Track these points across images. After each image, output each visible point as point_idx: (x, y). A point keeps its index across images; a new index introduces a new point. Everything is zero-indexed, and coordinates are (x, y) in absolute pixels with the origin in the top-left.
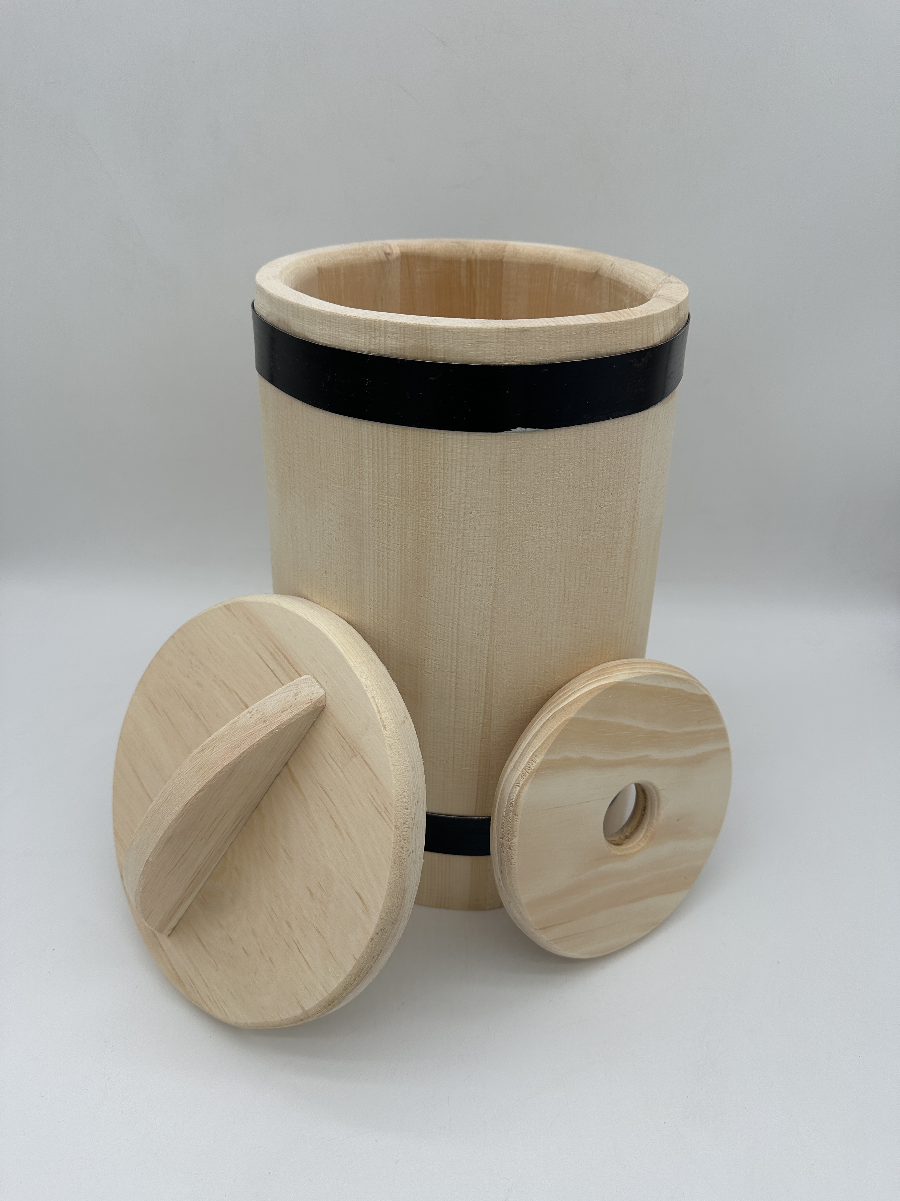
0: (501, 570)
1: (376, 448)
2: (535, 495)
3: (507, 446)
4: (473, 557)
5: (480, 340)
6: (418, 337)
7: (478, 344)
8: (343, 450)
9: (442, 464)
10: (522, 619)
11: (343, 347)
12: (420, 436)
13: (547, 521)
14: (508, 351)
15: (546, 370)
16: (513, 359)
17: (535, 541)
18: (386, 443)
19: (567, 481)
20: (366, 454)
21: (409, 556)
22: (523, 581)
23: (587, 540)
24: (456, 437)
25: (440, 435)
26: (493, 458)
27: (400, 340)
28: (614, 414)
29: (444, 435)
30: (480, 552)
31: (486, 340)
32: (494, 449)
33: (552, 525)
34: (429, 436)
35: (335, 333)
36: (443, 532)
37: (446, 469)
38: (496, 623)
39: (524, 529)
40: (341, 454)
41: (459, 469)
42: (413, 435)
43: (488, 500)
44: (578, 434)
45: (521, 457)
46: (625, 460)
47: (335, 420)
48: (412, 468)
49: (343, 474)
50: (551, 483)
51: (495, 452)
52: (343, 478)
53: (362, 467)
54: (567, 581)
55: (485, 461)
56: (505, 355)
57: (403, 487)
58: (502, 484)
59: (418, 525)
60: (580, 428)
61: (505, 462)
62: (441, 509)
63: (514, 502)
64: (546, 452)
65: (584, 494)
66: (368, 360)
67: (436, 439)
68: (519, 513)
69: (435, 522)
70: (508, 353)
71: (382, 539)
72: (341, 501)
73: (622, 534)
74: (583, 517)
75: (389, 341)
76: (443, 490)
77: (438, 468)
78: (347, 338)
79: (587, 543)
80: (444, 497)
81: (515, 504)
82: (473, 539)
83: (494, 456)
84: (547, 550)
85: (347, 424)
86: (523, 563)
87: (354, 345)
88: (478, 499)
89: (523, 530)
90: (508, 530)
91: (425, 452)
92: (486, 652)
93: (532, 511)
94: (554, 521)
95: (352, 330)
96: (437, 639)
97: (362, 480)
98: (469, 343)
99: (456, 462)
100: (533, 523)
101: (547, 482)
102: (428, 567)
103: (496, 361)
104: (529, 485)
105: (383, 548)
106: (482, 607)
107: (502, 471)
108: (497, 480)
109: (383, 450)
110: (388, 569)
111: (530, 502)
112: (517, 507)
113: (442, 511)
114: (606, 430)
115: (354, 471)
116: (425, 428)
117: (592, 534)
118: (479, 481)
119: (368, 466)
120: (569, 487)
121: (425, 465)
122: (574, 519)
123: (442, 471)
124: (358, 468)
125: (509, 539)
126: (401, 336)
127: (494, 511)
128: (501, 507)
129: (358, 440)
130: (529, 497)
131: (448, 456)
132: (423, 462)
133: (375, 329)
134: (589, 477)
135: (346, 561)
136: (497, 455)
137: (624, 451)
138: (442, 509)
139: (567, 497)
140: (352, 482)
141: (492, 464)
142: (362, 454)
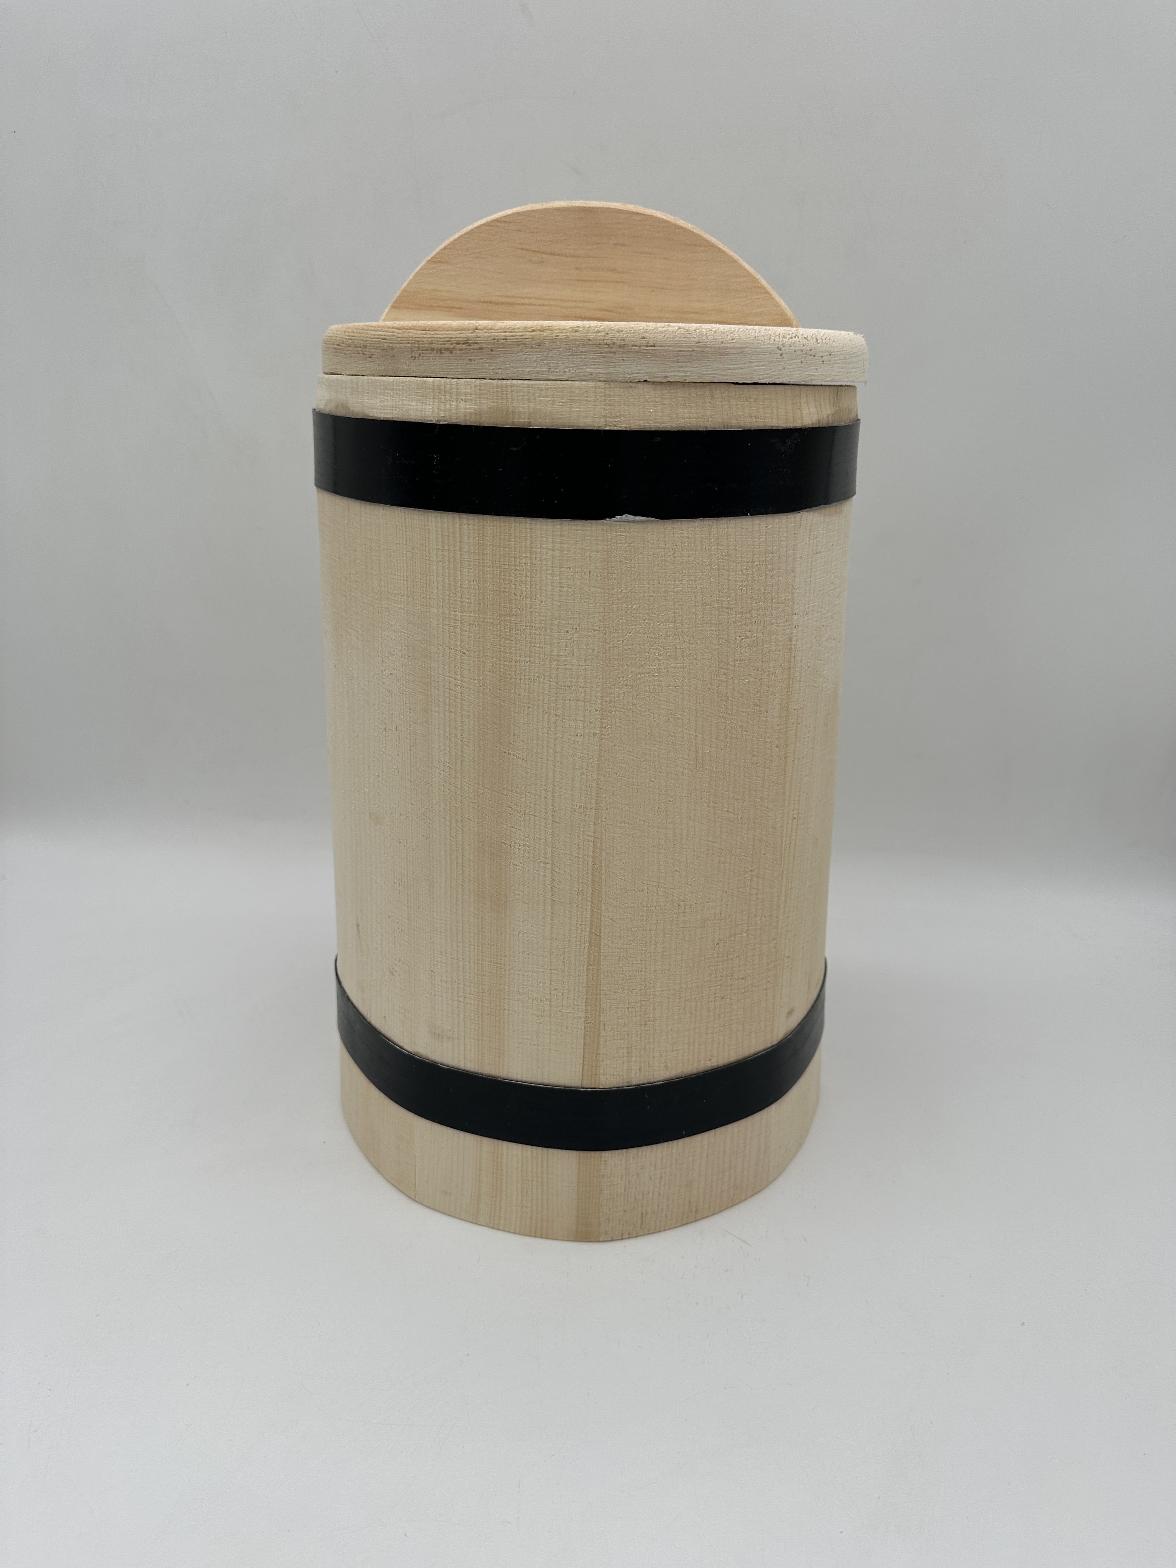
0: (609, 714)
1: (446, 548)
2: (651, 610)
3: (612, 539)
4: (571, 695)
5: (573, 398)
6: (497, 396)
7: (572, 403)
8: (406, 555)
9: (528, 565)
10: (639, 788)
11: (408, 418)
12: (500, 527)
13: (668, 649)
14: (610, 412)
15: (659, 439)
16: (616, 423)
17: (653, 676)
18: (458, 540)
19: (694, 595)
20: (435, 557)
21: (489, 695)
22: (639, 731)
23: (723, 682)
24: (545, 527)
25: (526, 525)
26: (594, 556)
27: (476, 403)
28: (752, 510)
29: (531, 525)
30: (580, 687)
31: (581, 398)
32: (595, 543)
33: (675, 654)
34: (511, 527)
35: (398, 403)
36: (532, 659)
37: (534, 571)
38: (604, 790)
39: (638, 657)
40: (404, 562)
41: (551, 572)
42: (492, 527)
43: (588, 614)
44: (705, 532)
45: (631, 556)
46: (771, 577)
47: (396, 517)
48: (491, 573)
49: (406, 588)
50: (671, 595)
51: (596, 548)
52: (406, 593)
53: (430, 576)
54: (700, 739)
55: (583, 560)
56: (605, 417)
57: (481, 598)
58: (606, 592)
59: (499, 651)
60: (708, 523)
61: (609, 561)
62: (528, 628)
63: (624, 618)
64: (663, 553)
65: (717, 616)
66: (437, 430)
67: (520, 531)
68: (631, 634)
69: (521, 645)
70: (609, 415)
71: (455, 673)
72: (404, 626)
73: (773, 681)
74: (717, 648)
75: (462, 405)
76: (531, 601)
77: (523, 570)
78: (412, 407)
79: (725, 686)
80: (533, 611)
81: (625, 621)
82: (571, 669)
83: (595, 553)
84: (669, 689)
85: (411, 519)
86: (638, 706)
87: (420, 415)
88: (575, 613)
89: (637, 659)
90: (616, 657)
91: (507, 549)
92: (592, 834)
93: (648, 632)
94: (678, 650)
95: (418, 396)
96: (526, 814)
97: (429, 593)
98: (559, 403)
99: (546, 562)
100: (649, 650)
101: (666, 594)
102: (512, 709)
103: (594, 425)
104: (642, 595)
105: (456, 685)
106: (584, 767)
107: (606, 573)
108: (600, 587)
109: (455, 550)
110: (462, 716)
111: (645, 620)
112: (627, 625)
113: (530, 629)
114: (743, 530)
115: (420, 582)
116: (506, 515)
117: (732, 675)
118: (576, 588)
119: (437, 573)
120: (697, 604)
121: (507, 567)
122: (706, 650)
123: (529, 574)
124: (424, 578)
125: (618, 670)
126: (476, 398)
127: (596, 630)
128: (606, 625)
129: (424, 539)
130: (643, 613)
131: (536, 554)
132: (505, 563)
133: (445, 392)
134: (723, 593)
135: (410, 709)
136: (598, 552)
137: (770, 564)
138: (529, 626)
139: (694, 617)
140: (418, 597)
141: (593, 565)
142: (429, 558)
